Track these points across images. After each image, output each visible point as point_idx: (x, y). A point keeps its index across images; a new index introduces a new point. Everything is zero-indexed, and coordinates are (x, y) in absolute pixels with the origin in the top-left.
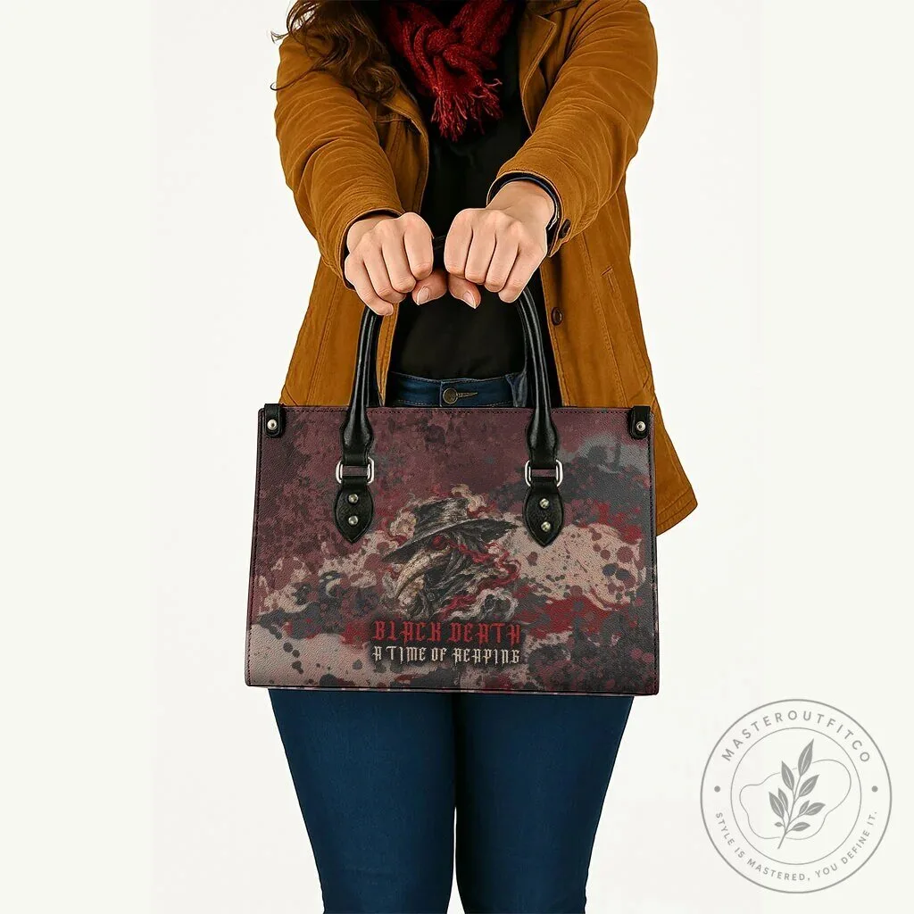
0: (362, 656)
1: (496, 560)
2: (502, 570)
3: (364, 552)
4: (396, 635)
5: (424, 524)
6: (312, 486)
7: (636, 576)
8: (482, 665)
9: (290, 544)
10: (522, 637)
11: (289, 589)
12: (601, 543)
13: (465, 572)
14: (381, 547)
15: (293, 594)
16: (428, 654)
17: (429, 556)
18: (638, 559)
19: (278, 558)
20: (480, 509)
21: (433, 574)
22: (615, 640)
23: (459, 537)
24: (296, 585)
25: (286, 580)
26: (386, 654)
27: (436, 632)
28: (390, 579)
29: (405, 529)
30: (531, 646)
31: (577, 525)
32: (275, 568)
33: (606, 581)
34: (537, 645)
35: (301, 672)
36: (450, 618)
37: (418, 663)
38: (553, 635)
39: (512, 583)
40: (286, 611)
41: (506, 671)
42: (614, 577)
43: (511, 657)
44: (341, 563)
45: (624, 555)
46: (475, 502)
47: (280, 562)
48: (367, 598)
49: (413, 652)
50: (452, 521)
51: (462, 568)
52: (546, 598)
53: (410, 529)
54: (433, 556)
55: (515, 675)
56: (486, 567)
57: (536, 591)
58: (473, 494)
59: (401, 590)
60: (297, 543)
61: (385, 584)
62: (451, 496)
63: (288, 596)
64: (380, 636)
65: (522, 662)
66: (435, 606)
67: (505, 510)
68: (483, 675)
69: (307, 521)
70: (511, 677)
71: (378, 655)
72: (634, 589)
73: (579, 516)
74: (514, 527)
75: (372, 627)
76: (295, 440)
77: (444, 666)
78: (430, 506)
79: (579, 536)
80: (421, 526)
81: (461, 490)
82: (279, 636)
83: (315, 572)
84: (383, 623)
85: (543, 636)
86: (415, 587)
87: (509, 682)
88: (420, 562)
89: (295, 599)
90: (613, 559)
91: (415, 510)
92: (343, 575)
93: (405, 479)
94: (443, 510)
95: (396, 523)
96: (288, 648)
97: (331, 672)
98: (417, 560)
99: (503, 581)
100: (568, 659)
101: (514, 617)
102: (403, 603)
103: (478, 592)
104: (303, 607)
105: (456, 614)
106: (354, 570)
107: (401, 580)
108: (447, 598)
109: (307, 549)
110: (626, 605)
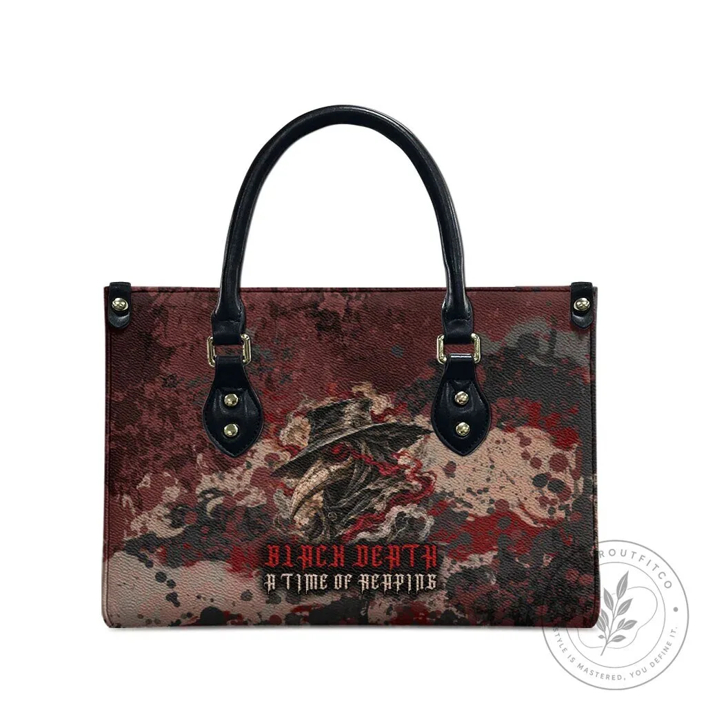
0: (252, 585)
1: (407, 472)
2: (415, 483)
3: (249, 466)
4: (293, 561)
5: (319, 431)
6: (181, 386)
7: (572, 488)
8: (392, 592)
9: (157, 457)
10: (439, 560)
11: (161, 510)
12: (530, 449)
13: (369, 487)
14: (271, 459)
15: (166, 516)
16: (330, 582)
17: (327, 468)
18: (574, 467)
19: (144, 474)
20: (387, 411)
21: (334, 489)
22: (547, 561)
23: (363, 446)
24: (167, 506)
25: (157, 500)
26: (280, 582)
27: (339, 556)
28: (283, 497)
29: (297, 436)
30: (449, 570)
31: (502, 428)
32: (141, 485)
33: (537, 494)
34: (456, 568)
35: (177, 604)
36: (356, 540)
37: (319, 592)
38: (475, 557)
39: (426, 499)
40: (159, 536)
41: (421, 599)
42: (545, 489)
43: (426, 583)
44: (222, 478)
45: (558, 463)
46: (381, 403)
47: (147, 478)
48: (257, 519)
49: (312, 581)
50: (353, 426)
51: (367, 482)
52: (466, 514)
53: (304, 437)
54: (333, 468)
55: (431, 603)
56: (396, 480)
57: (455, 506)
58: (378, 394)
59: (295, 513)
60: (166, 456)
61: (277, 503)
62: (351, 395)
63: (159, 518)
64: (274, 562)
65: (439, 587)
66: (338, 527)
67: (416, 412)
68: (394, 603)
69: (177, 429)
70: (427, 605)
71: (271, 584)
72: (570, 502)
73: (504, 418)
74: (427, 432)
75: (264, 553)
76: (153, 328)
77: (349, 595)
78: (328, 409)
79: (505, 441)
80: (317, 434)
81: (363, 389)
82: (150, 564)
83: (191, 490)
84: (277, 548)
85: (463, 558)
86: (313, 505)
87: (425, 611)
88: (318, 476)
89: (169, 521)
90: (545, 468)
91: (307, 414)
92: (226, 493)
93: (295, 375)
94: (343, 414)
95: (287, 430)
96: (161, 577)
97: (214, 604)
98: (314, 473)
99: (415, 496)
100: (493, 583)
101: (431, 537)
102: (300, 524)
103: (388, 510)
104: (180, 530)
105: (363, 535)
106: (239, 486)
107: (297, 497)
108: (352, 517)
109: (180, 463)
110: (560, 520)
